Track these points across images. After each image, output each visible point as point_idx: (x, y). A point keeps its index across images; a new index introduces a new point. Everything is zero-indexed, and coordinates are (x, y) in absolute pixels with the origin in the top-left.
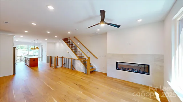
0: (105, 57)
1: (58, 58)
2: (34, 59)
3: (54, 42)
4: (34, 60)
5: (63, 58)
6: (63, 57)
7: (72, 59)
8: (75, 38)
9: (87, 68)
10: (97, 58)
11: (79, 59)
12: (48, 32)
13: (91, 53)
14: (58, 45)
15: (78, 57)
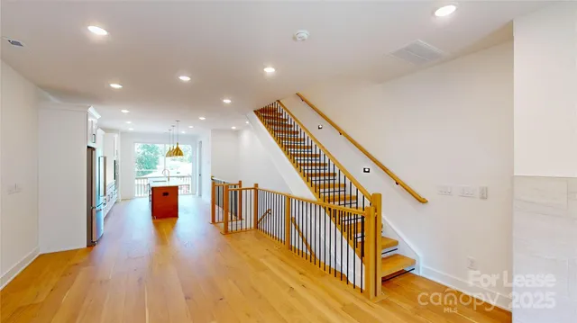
0: (484, 197)
1: (244, 192)
2: (164, 191)
3: (234, 128)
4: (166, 194)
5: (256, 188)
6: (256, 185)
7: (289, 198)
8: (307, 102)
9: (362, 255)
10: (422, 201)
11: (321, 201)
12: (185, 79)
13: (385, 170)
14: (246, 136)
15: (316, 189)
